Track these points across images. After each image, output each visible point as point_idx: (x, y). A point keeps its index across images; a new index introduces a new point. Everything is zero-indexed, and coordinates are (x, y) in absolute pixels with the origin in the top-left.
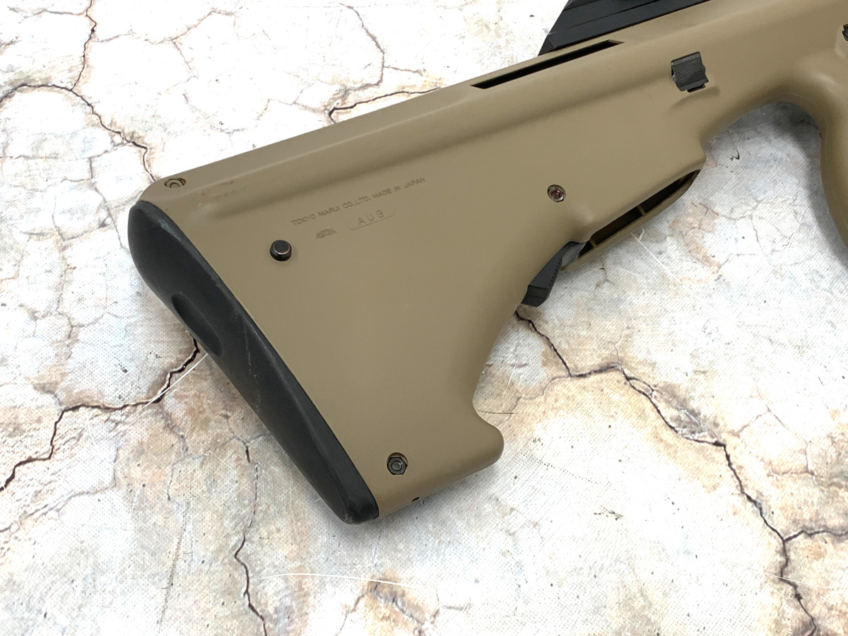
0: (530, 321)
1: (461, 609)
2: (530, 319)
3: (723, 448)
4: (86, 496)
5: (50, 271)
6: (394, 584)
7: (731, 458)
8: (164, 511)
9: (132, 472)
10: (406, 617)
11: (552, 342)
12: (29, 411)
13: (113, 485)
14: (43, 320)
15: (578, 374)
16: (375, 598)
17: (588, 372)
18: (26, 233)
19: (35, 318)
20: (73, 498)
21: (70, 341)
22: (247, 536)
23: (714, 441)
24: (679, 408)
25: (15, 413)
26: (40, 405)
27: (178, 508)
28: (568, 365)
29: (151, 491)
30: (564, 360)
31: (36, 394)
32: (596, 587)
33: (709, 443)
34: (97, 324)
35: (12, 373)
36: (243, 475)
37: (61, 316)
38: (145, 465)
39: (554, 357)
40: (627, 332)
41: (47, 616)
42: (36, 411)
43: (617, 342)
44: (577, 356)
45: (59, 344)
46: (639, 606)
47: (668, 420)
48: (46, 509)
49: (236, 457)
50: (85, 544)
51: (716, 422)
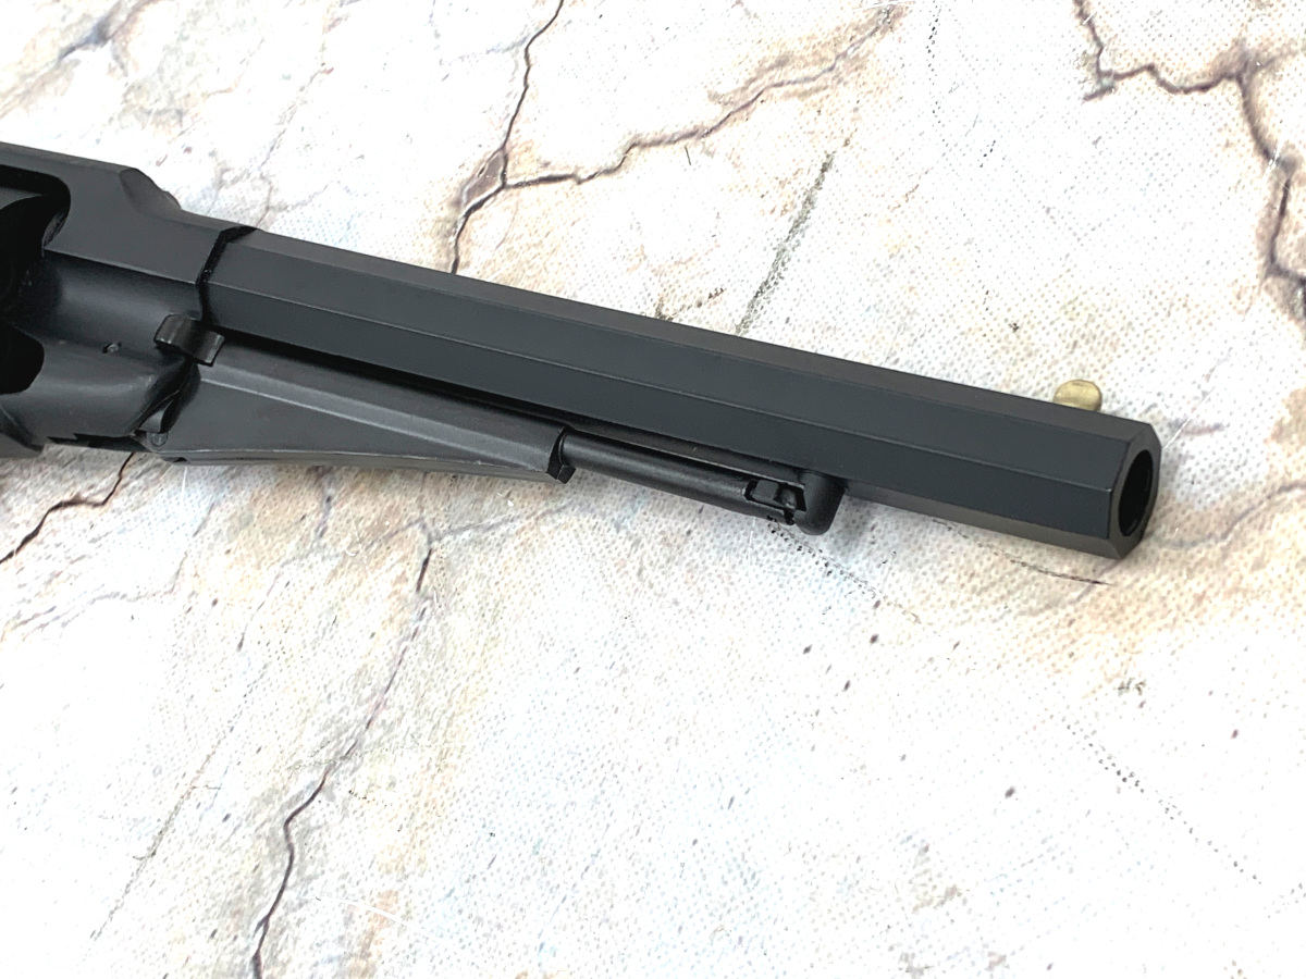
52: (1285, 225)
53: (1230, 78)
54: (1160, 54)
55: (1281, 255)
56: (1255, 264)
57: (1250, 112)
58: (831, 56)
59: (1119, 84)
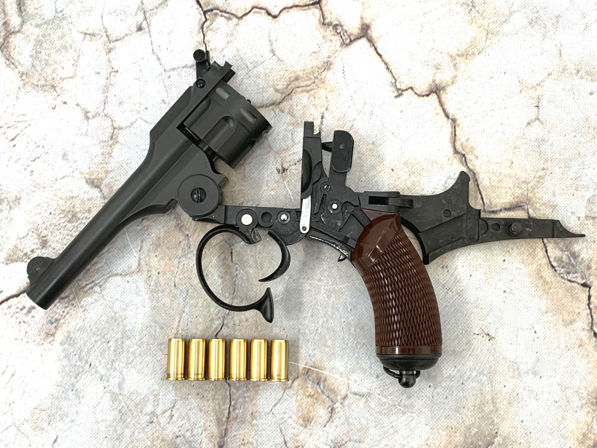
0: (464, 155)
1: (363, 396)
2: (464, 152)
3: (588, 289)
4: (120, 277)
5: (99, 73)
6: (320, 371)
7: (592, 299)
8: (171, 295)
9: (152, 261)
10: (324, 397)
11: (477, 177)
12: (83, 202)
13: (138, 270)
14: (93, 120)
15: (491, 210)
16: (306, 381)
17: (499, 209)
18: (81, 33)
19: (88, 118)
20: (111, 278)
21: (112, 142)
22: (226, 322)
23: (583, 282)
24: (564, 249)
25: (73, 203)
26: (90, 198)
27: (180, 294)
28: (485, 200)
29: (163, 278)
30: (483, 196)
31: (87, 188)
32: (461, 392)
33: (578, 284)
34: (132, 128)
35: (71, 166)
36: (226, 272)
37: (106, 118)
38: (160, 256)
39: (476, 191)
40: (541, 173)
41: (92, 366)
42: (88, 202)
43: (530, 183)
44: (495, 192)
45: (104, 144)
46: (488, 410)
47: (552, 260)
48: (92, 285)
49: (223, 257)
50: (118, 315)
51: (590, 265)
52: (456, 139)
53: (434, 92)
54: (413, 84)
55: (457, 148)
56: (451, 150)
57: (441, 104)
58: (313, 77)
59: (403, 93)
